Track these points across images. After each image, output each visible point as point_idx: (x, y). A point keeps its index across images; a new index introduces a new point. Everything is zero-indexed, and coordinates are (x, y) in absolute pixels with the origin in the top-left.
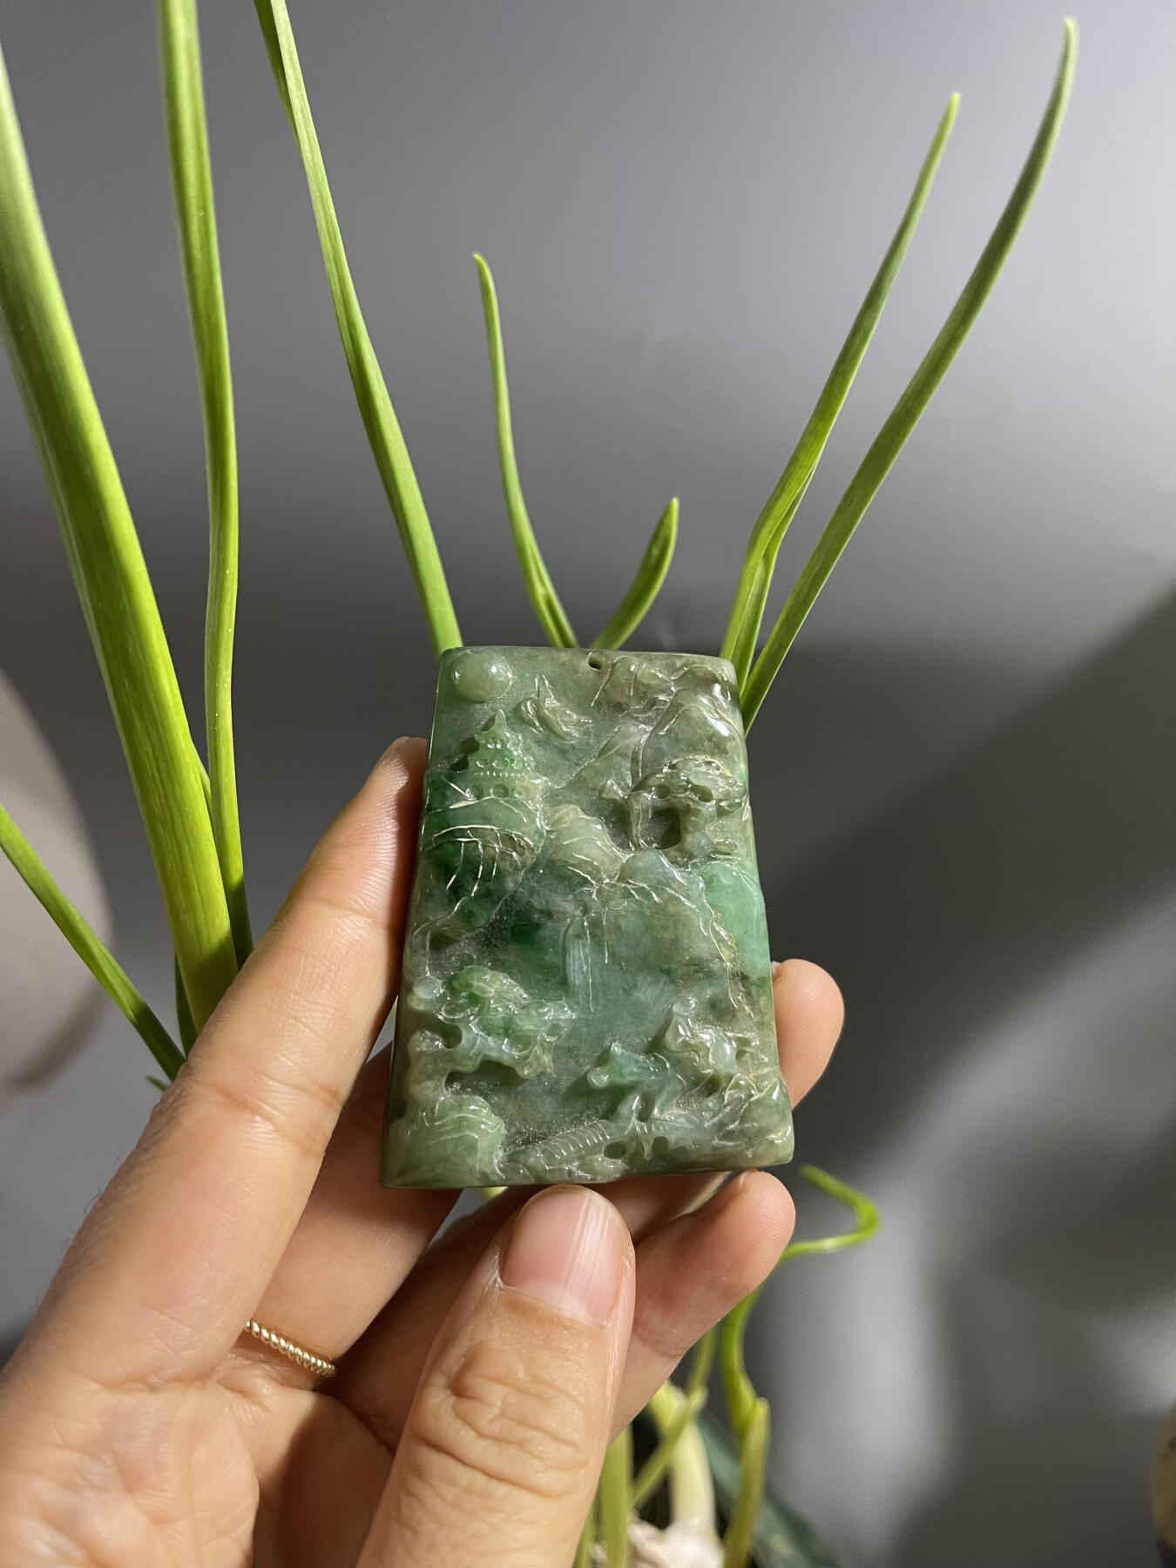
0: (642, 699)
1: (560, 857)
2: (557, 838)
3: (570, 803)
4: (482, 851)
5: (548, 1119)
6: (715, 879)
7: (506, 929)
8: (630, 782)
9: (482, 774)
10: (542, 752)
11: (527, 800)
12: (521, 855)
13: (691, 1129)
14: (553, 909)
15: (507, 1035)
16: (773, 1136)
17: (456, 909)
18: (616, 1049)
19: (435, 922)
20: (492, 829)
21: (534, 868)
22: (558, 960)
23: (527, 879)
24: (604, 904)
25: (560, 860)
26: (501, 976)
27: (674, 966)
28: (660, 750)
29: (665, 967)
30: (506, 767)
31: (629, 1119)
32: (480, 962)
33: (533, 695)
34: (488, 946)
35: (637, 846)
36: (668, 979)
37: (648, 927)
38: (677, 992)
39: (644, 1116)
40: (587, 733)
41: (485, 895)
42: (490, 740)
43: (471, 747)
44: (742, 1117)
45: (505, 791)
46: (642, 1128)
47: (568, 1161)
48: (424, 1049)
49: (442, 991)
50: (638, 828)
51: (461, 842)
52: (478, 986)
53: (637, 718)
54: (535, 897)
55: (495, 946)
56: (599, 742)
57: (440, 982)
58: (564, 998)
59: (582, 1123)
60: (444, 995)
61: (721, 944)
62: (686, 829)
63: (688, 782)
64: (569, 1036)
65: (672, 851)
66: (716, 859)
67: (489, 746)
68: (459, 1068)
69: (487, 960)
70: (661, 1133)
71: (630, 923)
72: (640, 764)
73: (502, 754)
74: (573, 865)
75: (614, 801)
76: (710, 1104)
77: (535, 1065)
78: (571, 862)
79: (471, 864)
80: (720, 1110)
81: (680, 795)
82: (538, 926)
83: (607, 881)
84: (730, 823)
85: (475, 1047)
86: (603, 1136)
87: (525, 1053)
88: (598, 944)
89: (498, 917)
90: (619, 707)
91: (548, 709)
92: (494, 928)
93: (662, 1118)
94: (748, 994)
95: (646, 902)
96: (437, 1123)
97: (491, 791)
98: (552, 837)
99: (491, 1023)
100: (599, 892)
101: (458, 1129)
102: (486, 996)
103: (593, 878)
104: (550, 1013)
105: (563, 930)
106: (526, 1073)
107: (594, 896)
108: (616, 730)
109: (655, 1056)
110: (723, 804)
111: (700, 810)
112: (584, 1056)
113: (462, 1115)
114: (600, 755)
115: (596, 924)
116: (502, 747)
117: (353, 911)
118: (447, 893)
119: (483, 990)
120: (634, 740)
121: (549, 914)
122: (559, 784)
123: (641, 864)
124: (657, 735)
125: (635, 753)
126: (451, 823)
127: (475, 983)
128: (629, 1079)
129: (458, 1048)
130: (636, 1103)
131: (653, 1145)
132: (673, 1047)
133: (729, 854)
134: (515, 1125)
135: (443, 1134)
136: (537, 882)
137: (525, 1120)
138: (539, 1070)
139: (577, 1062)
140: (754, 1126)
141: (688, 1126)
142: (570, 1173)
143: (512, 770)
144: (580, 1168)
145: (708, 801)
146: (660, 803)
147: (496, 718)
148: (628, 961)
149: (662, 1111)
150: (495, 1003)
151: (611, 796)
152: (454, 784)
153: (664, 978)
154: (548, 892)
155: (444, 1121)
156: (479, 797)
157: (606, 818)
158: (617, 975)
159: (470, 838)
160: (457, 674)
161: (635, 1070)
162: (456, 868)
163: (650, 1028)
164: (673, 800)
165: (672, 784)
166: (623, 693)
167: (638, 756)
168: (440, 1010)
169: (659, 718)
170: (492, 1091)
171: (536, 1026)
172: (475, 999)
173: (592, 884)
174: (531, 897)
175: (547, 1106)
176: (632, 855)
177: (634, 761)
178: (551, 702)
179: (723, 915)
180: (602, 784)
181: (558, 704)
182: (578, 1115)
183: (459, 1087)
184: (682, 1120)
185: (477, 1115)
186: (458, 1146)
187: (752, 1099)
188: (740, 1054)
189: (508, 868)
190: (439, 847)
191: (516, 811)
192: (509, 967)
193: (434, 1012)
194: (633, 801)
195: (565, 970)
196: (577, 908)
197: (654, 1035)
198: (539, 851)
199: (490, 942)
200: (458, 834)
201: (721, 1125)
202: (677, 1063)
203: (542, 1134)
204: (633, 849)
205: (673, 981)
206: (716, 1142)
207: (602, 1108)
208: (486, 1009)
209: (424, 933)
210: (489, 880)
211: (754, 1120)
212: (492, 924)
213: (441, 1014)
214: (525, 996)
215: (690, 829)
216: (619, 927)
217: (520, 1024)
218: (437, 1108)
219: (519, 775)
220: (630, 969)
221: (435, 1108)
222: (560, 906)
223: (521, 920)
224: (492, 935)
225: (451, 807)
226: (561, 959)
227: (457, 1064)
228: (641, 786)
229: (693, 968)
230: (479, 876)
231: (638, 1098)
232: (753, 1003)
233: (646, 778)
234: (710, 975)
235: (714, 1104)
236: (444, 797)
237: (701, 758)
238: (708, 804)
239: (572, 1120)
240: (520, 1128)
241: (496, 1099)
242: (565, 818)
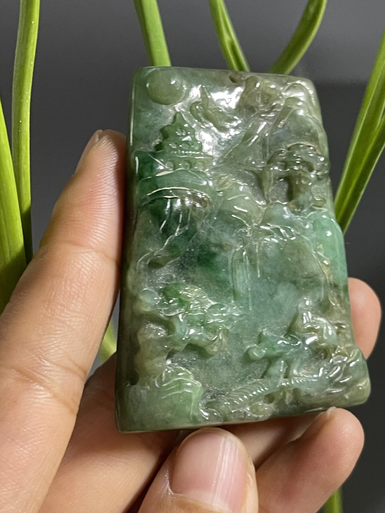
0: (266, 104)
1: (227, 209)
2: (224, 196)
4: (181, 204)
5: (225, 381)
6: (318, 223)
7: (194, 257)
8: (262, 160)
9: (174, 153)
11: (205, 170)
12: (205, 207)
14: (224, 243)
16: (359, 385)
17: (166, 244)
19: (153, 253)
20: (185, 190)
21: (210, 217)
22: (229, 277)
23: (207, 224)
25: (226, 211)
27: (298, 279)
28: (279, 138)
29: (294, 279)
30: (190, 147)
31: (278, 378)
32: (178, 280)
33: (200, 100)
34: (182, 269)
36: (295, 287)
37: (282, 254)
38: (299, 295)
39: (287, 375)
41: (187, 235)
42: (178, 130)
45: (190, 164)
46: (286, 382)
47: (243, 405)
48: (152, 336)
49: (160, 298)
50: (269, 190)
51: (167, 199)
54: (212, 235)
55: (187, 269)
57: (156, 293)
58: (233, 301)
59: (247, 382)
60: (162, 301)
61: (323, 265)
63: (300, 158)
64: (238, 326)
65: (292, 204)
66: (315, 210)
67: (179, 134)
68: (176, 348)
69: (183, 278)
70: (297, 385)
74: (235, 214)
75: (254, 171)
77: (219, 345)
78: (234, 211)
79: (174, 213)
81: (295, 168)
82: (214, 255)
83: (256, 224)
85: (186, 334)
86: (263, 388)
87: (213, 337)
88: (254, 266)
89: (188, 250)
90: (252, 109)
91: (211, 110)
92: (185, 257)
93: (298, 375)
94: (339, 296)
96: (164, 385)
97: (182, 164)
98: (221, 195)
99: (192, 318)
100: (251, 231)
101: (179, 388)
102: (188, 300)
103: (247, 222)
105: (230, 257)
106: (213, 351)
107: (249, 234)
109: (291, 337)
110: (319, 173)
111: (307, 177)
112: (246, 339)
113: (180, 379)
114: (242, 141)
115: (251, 252)
117: (92, 248)
118: (160, 233)
119: (187, 297)
121: (221, 246)
123: (275, 213)
124: (277, 128)
126: (159, 185)
127: (181, 292)
128: (277, 351)
129: (175, 334)
130: (282, 366)
131: (292, 393)
132: (302, 330)
133: (321, 207)
134: (206, 385)
135: (169, 391)
136: (213, 226)
137: (211, 383)
139: (242, 343)
142: (245, 414)
143: (193, 150)
144: (251, 411)
146: (283, 173)
148: (271, 277)
149: (298, 371)
152: (159, 159)
153: (293, 287)
154: (220, 232)
156: (174, 168)
158: (265, 285)
159: (173, 196)
160: (148, 85)
162: (165, 217)
163: (285, 320)
164: (291, 171)
166: (254, 100)
167: (266, 142)
168: (160, 310)
169: (277, 117)
170: (191, 364)
172: (182, 303)
173: (246, 226)
174: (209, 235)
175: (225, 373)
176: (266, 207)
177: (264, 145)
182: (244, 377)
184: (310, 376)
186: (180, 399)
187: (347, 362)
188: (337, 334)
189: (196, 216)
190: (152, 202)
191: (200, 178)
192: (197, 282)
193: (157, 312)
194: (266, 171)
196: (238, 242)
198: (215, 204)
199: (183, 267)
200: (164, 193)
203: (222, 391)
204: (266, 204)
205: (298, 288)
206: (328, 390)
207: (259, 371)
208: (189, 309)
210: (186, 224)
212: (184, 254)
213: (162, 313)
214: (210, 301)
216: (265, 254)
217: (210, 318)
218: (164, 375)
220: (273, 281)
221: (162, 376)
222: (228, 241)
223: (203, 251)
224: (185, 262)
225: (157, 175)
228: (270, 162)
229: (310, 280)
230: (180, 221)
231: (283, 363)
232: (341, 302)
233: (272, 157)
234: (319, 284)
236: (152, 168)
237: (304, 143)
238: (312, 173)
239: (240, 381)
240: (209, 388)
241: (193, 369)
242: (227, 183)
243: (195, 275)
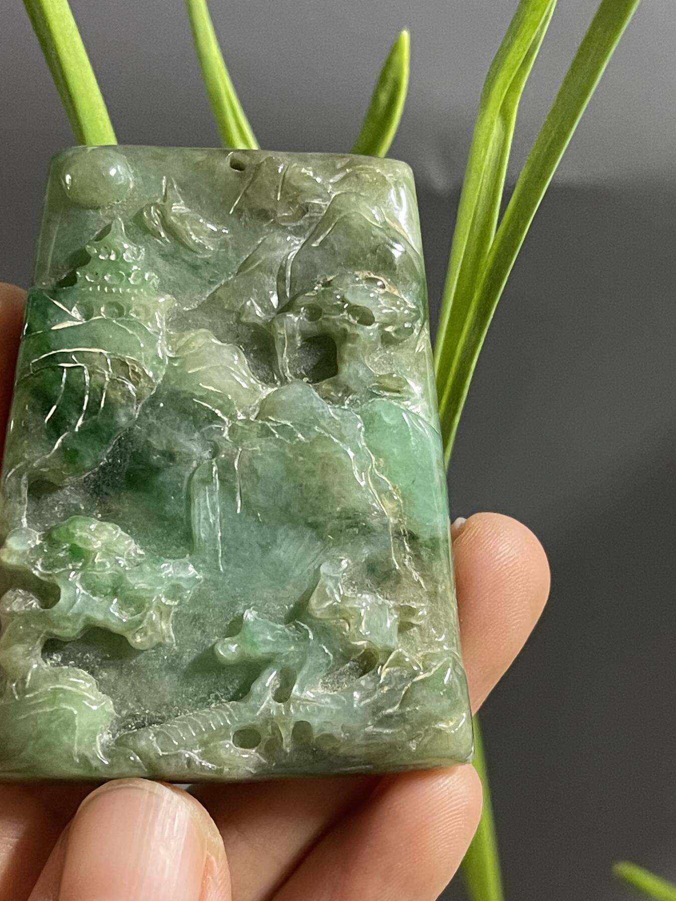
0: (292, 204)
1: (184, 388)
2: (181, 367)
3: (198, 327)
4: (87, 378)
5: (168, 699)
6: (376, 418)
7: (119, 474)
8: (274, 300)
9: (91, 289)
10: (168, 268)
11: (146, 321)
12: (136, 384)
13: (338, 712)
14: (176, 449)
15: (115, 594)
16: (442, 725)
17: (56, 447)
18: (250, 615)
19: (32, 462)
20: (101, 353)
21: (152, 402)
22: (181, 511)
23: (146, 414)
24: (237, 443)
25: (184, 392)
26: (110, 526)
27: (321, 519)
28: (313, 265)
29: (310, 520)
30: (121, 280)
31: (261, 697)
32: (88, 513)
33: (158, 201)
34: (98, 495)
35: (284, 381)
36: (314, 534)
37: (291, 472)
38: (324, 550)
39: (282, 695)
40: (224, 245)
41: (92, 432)
42: (102, 250)
43: (82, 259)
44: (403, 700)
45: (119, 310)
46: (278, 708)
47: (187, 747)
48: (15, 608)
49: (38, 542)
50: (284, 359)
51: (63, 367)
52: (81, 536)
53: (285, 227)
54: (155, 436)
55: (107, 494)
56: (238, 256)
57: (38, 534)
58: (188, 555)
59: (209, 704)
60: (41, 546)
61: (383, 495)
62: (342, 359)
63: (344, 301)
64: (195, 601)
65: (325, 385)
66: (380, 396)
67: (101, 257)
68: (56, 631)
69: (97, 510)
70: (300, 718)
71: (268, 467)
72: (288, 282)
73: (118, 267)
74: (201, 398)
75: (255, 326)
76: (363, 683)
77: (150, 633)
78: (197, 393)
79: (74, 393)
80: (375, 690)
81: (333, 317)
82: (157, 470)
83: (242, 417)
84: (402, 356)
85: (75, 606)
86: (230, 716)
87: (138, 616)
88: (228, 490)
89: (110, 460)
90: (264, 215)
91: (174, 215)
92: (105, 474)
93: (303, 697)
94: (417, 557)
95: (288, 441)
96: (28, 696)
97: (102, 309)
98: (176, 365)
99: (97, 580)
100: (232, 430)
101: (52, 702)
102: (90, 548)
103: (225, 414)
104: (168, 569)
105: (187, 474)
106: (139, 640)
107: (226, 434)
108: (259, 242)
109: (296, 625)
110: (389, 329)
111: (358, 335)
112: (212, 625)
113: (58, 686)
114: (239, 271)
115: (226, 468)
116: (117, 257)
118: (46, 427)
119: (86, 541)
120: (280, 253)
121: (170, 456)
122: (188, 305)
123: (284, 398)
124: (310, 247)
125: (283, 268)
126: (52, 346)
127: (78, 533)
128: (262, 651)
129: (55, 608)
130: (270, 679)
131: (293, 731)
132: (318, 614)
133: (398, 392)
134: (127, 707)
135: (34, 707)
136: (158, 418)
137: (139, 700)
138: (155, 640)
139: (204, 632)
140: (417, 711)
141: (334, 707)
142: (190, 761)
143: (128, 284)
144: (202, 755)
145: (370, 325)
146: (311, 328)
147: (113, 225)
148: (265, 511)
149: (302, 690)
150: (102, 557)
151: (250, 319)
152: (58, 301)
153: (309, 533)
154: (169, 430)
155: (37, 693)
156: (87, 316)
157: (246, 346)
158: (252, 528)
159: (76, 363)
160: (68, 178)
161: (269, 638)
162: (56, 397)
163: (292, 593)
164: (326, 324)
165: (325, 304)
166: (268, 197)
167: (285, 272)
168: (35, 563)
169: (313, 228)
170: (101, 665)
171: (150, 585)
172: (77, 553)
173: (223, 421)
174: (149, 435)
175: (167, 684)
176: (276, 389)
177: (281, 278)
178: (178, 208)
179: (386, 461)
180: (241, 305)
181: (188, 210)
182: (205, 695)
183: (59, 660)
184: (328, 700)
185: (77, 688)
186: (52, 722)
187: (416, 679)
188: (404, 628)
189: (119, 398)
190: (37, 374)
191: (130, 332)
192: (123, 518)
193: (29, 566)
194: (277, 324)
195: (189, 523)
196: (205, 449)
197: (297, 599)
198: (159, 381)
199: (101, 490)
200: (59, 359)
201: (376, 709)
202: (324, 632)
203: (159, 717)
204: (278, 383)
205: (321, 537)
206: (370, 729)
207: (234, 688)
208: (90, 563)
209: (19, 475)
210: (96, 413)
211: (417, 702)
212: (103, 469)
213: (36, 569)
214: (141, 552)
215: (346, 357)
216: (254, 471)
217: (132, 582)
218: (29, 677)
219: (136, 291)
220: (267, 520)
221: (26, 677)
222: (182, 445)
223: (138, 463)
224: (104, 482)
225: (54, 328)
226: (183, 509)
227: (54, 626)
228: (287, 307)
229: (345, 522)
230: (84, 408)
231: (275, 673)
232: (423, 568)
233: (294, 299)
234: (367, 531)
235: (367, 682)
236: (45, 315)
237: (361, 275)
238: (368, 328)
239: (197, 702)
240: (133, 709)
241: (105, 674)
242: (193, 344)
243: (118, 507)
